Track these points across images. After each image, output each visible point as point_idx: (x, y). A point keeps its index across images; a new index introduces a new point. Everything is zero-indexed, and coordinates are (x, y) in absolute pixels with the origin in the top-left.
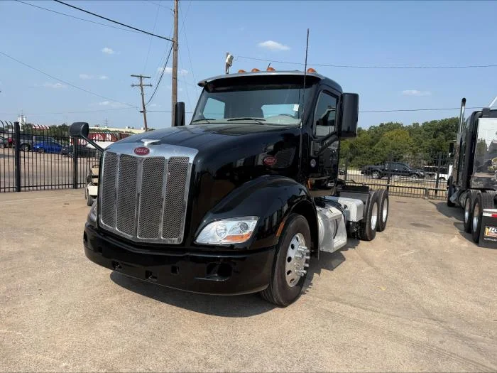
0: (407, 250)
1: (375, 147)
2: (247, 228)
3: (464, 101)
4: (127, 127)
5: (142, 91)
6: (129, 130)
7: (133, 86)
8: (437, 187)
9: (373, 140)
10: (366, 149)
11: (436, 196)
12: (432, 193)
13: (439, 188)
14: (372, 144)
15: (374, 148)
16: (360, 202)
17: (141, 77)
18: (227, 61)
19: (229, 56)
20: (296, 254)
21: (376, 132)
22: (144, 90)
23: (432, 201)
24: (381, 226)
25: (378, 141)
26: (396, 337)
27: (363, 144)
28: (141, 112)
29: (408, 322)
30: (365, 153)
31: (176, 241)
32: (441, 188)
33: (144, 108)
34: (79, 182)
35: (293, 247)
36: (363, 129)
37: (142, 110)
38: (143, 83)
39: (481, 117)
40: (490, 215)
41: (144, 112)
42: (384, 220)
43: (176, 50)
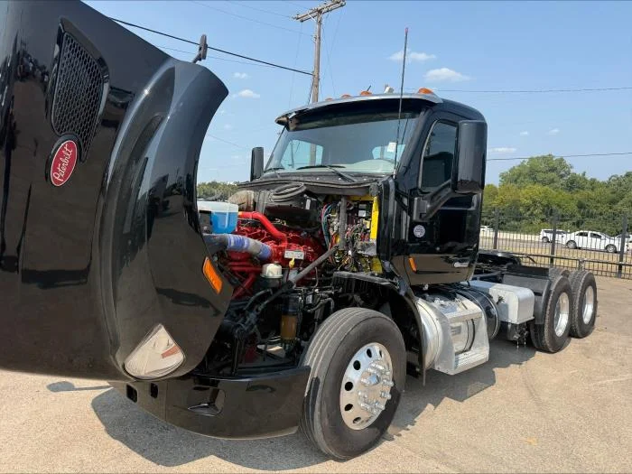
0: (615, 375)
1: (618, 207)
9: (614, 196)
10: (604, 208)
14: (613, 202)
15: (615, 207)
16: (527, 293)
20: (363, 377)
21: (620, 185)
24: (578, 330)
25: (623, 198)
27: (598, 202)
30: (601, 214)
35: (357, 366)
36: (598, 179)
42: (586, 320)
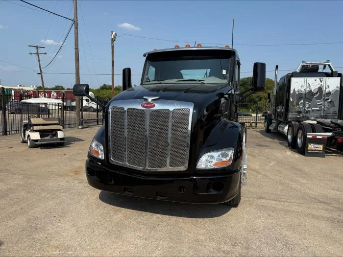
0: (270, 162)
2: (227, 155)
3: (277, 67)
4: (18, 86)
5: (39, 57)
6: (21, 88)
7: (31, 54)
8: (256, 120)
11: (256, 126)
12: (254, 125)
13: (258, 122)
17: (37, 47)
18: (112, 37)
19: (114, 34)
22: (40, 57)
23: (256, 130)
26: (313, 216)
28: (39, 74)
29: (312, 207)
31: (182, 168)
32: (259, 122)
33: (41, 71)
34: (8, 130)
37: (40, 72)
38: (39, 52)
39: (292, 77)
40: (311, 137)
41: (41, 73)
43: (77, 28)
